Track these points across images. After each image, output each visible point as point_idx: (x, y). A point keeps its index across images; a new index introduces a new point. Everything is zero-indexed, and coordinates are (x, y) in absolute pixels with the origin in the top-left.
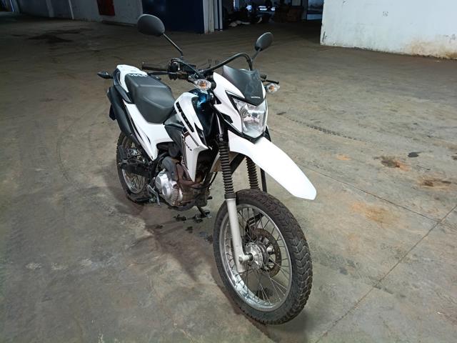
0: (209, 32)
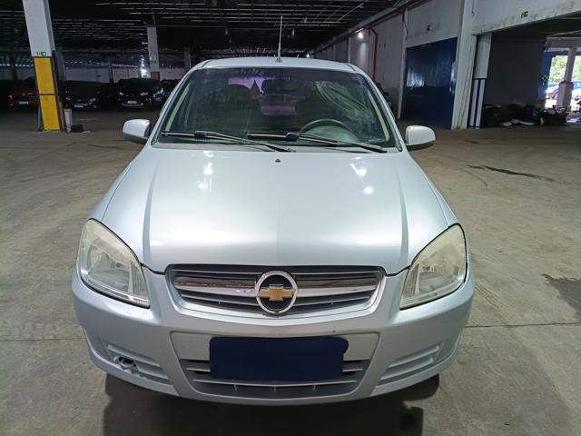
0: (458, 128)
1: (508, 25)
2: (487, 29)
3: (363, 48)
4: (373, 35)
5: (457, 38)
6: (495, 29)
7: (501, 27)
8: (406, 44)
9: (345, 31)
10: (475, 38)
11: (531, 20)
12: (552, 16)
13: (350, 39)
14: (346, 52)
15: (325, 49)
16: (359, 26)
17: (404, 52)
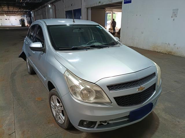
1: (95, 5)
2: (89, 6)
3: (51, 10)
4: (54, 6)
5: (81, 9)
6: (92, 6)
7: (94, 6)
8: (65, 10)
9: (44, 4)
10: (86, 9)
11: (102, 4)
12: (107, 3)
13: (46, 7)
14: (45, 11)
15: (37, 10)
16: (48, 3)
17: (65, 12)
